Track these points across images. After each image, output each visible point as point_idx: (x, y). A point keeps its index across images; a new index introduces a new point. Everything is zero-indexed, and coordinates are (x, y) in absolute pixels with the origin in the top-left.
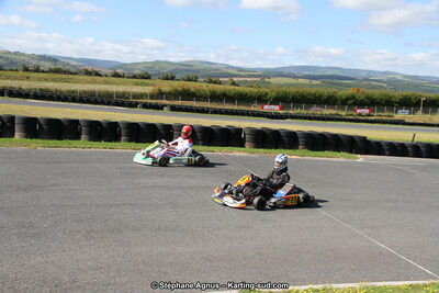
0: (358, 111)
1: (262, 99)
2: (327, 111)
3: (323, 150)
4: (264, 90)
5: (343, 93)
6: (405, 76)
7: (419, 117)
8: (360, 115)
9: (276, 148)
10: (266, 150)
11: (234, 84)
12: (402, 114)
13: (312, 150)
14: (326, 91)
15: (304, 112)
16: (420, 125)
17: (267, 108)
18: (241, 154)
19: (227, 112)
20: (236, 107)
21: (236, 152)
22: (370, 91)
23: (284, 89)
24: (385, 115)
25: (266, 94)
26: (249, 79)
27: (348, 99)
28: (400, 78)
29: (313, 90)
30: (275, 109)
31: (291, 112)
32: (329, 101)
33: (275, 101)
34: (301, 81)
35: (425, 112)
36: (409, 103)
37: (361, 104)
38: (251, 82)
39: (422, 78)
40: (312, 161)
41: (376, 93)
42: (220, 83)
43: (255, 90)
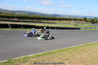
0: (34, 20)
1: (13, 17)
2: (28, 20)
3: (27, 28)
4: (14, 15)
5: (31, 16)
6: (43, 13)
7: (46, 21)
8: (35, 21)
9: (17, 28)
10: (14, 29)
11: (6, 14)
12: (43, 21)
13: (25, 28)
14: (28, 16)
15: (23, 20)
16: (46, 23)
17: (14, 19)
18: (8, 30)
19: (5, 20)
20: (7, 19)
21: (7, 29)
22: (37, 16)
23: (18, 15)
24: (39, 21)
25: (14, 16)
26: (10, 13)
27: (32, 18)
28: (42, 14)
29: (25, 16)
30: (17, 20)
31: (20, 20)
32: (28, 18)
33: (17, 18)
34: (22, 14)
35: (47, 20)
36: (44, 19)
37: (35, 19)
38: (11, 13)
39: (46, 14)
40: (25, 31)
41: (38, 17)
42: (2, 13)
43: (12, 15)
